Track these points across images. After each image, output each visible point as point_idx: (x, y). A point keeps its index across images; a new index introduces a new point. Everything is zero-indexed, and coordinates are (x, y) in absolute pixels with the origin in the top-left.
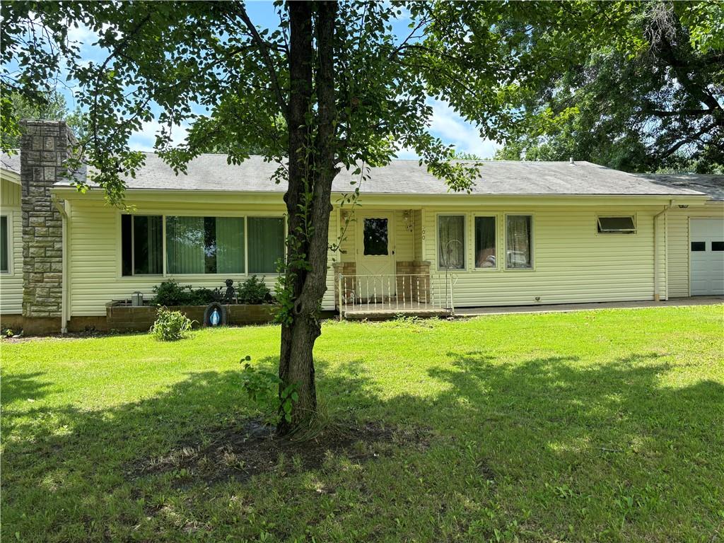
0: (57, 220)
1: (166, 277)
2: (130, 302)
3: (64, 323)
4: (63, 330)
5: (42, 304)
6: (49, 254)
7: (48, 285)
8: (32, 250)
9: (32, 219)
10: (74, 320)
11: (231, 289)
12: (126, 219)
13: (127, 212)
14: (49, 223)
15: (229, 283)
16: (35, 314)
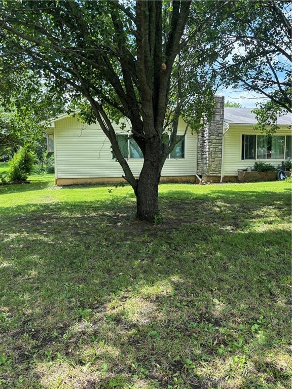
0: (220, 137)
1: (257, 160)
2: (246, 170)
3: (221, 179)
4: (221, 181)
5: (214, 171)
6: (217, 150)
7: (216, 163)
8: (211, 149)
9: (211, 137)
10: (225, 177)
11: (283, 165)
12: (243, 136)
13: (244, 133)
14: (217, 138)
15: (283, 162)
16: (211, 175)
